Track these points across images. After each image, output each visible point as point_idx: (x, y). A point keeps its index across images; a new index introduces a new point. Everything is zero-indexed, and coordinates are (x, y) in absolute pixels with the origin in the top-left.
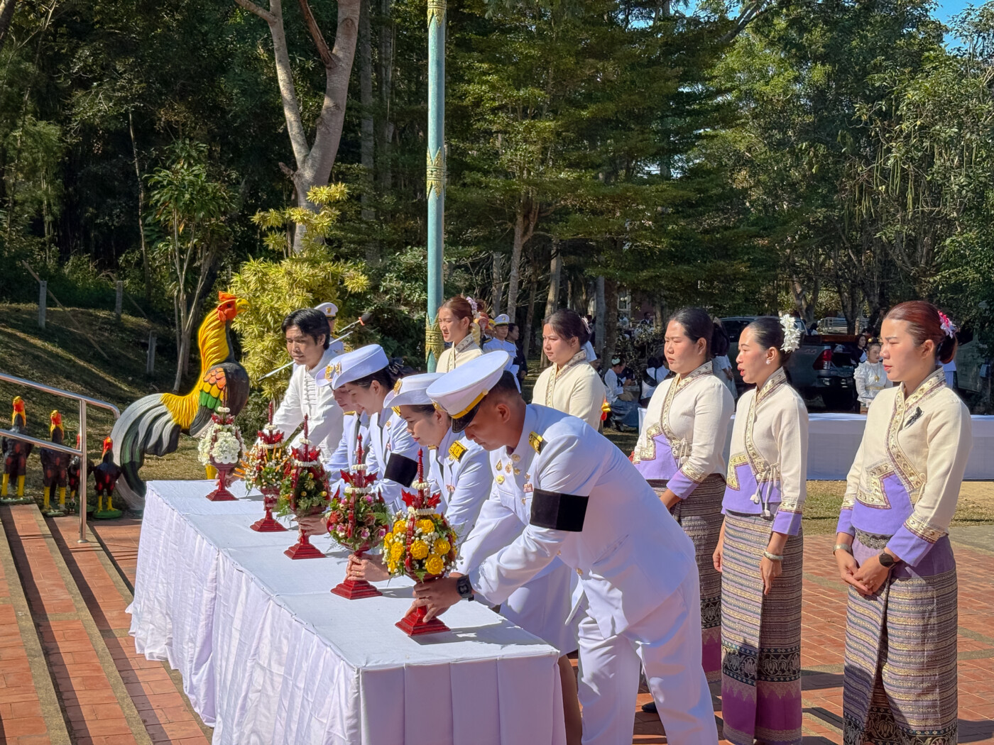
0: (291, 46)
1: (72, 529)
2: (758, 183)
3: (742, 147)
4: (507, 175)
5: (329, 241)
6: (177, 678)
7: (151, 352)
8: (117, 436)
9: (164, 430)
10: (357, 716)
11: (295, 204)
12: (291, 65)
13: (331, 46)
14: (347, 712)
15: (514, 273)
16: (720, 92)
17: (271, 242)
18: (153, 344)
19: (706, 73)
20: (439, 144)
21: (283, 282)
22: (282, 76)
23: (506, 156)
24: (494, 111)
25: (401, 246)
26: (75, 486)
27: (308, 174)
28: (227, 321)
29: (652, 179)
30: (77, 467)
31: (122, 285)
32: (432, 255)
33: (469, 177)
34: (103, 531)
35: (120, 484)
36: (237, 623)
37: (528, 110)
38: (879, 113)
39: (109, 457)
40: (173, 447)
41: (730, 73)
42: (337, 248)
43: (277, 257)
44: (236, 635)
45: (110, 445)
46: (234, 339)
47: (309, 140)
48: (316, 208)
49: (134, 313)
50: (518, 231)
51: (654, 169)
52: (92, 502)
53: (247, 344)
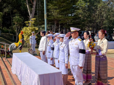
0: (29, 3)
1: (4, 59)
2: (82, 16)
3: (80, 12)
4: (54, 16)
5: (34, 24)
6: (17, 76)
7: (13, 38)
8: (9, 48)
9: (15, 47)
10: (38, 80)
11: (29, 20)
12: (29, 5)
13: (33, 2)
14: (37, 80)
15: (55, 27)
16: (77, 6)
18: (13, 37)
19: (76, 4)
20: (46, 13)
21: (28, 29)
23: (53, 14)
24: (52, 9)
25: (42, 25)
26: (5, 54)
27: (31, 17)
28: (22, 34)
29: (70, 16)
30: (5, 52)
31: (10, 30)
32: (45, 26)
33: (49, 17)
34: (8, 59)
35: (10, 54)
36: (24, 70)
37: (56, 9)
38: (95, 8)
39: (8, 50)
40: (16, 49)
41: (78, 4)
42: (35, 25)
43: (28, 26)
44: (24, 71)
45: (9, 49)
46: (23, 36)
47: (31, 13)
48: (32, 21)
49: (11, 33)
50: (55, 22)
51: (70, 15)
52: (7, 56)
53: (24, 37)
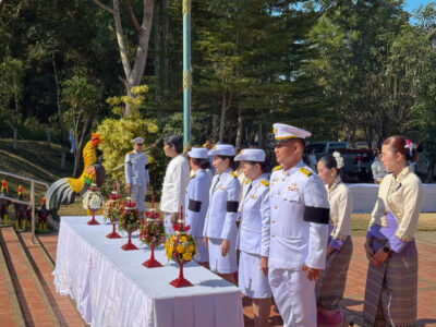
0: (123, 25)
1: (28, 238)
2: (329, 83)
3: (321, 68)
4: (219, 81)
5: (141, 110)
6: (74, 303)
7: (63, 159)
8: (48, 197)
9: (68, 194)
10: (152, 319)
11: (125, 94)
12: (123, 34)
13: (141, 23)
14: (148, 318)
15: (222, 123)
16: (311, 43)
17: (115, 111)
18: (64, 156)
19: (305, 35)
20: (188, 67)
21: (121, 128)
22: (119, 38)
23: (218, 72)
24: (213, 52)
25: (172, 112)
26: (29, 219)
27: (131, 81)
28: (96, 146)
29: (282, 82)
30: (30, 210)
31: (50, 130)
32: (185, 116)
33: (202, 81)
34: (42, 239)
35: (50, 219)
36: (100, 278)
37: (227, 52)
38: (381, 52)
39: (44, 206)
40: (72, 201)
41: (316, 35)
42: (144, 113)
43: (117, 117)
44: (100, 284)
45: (45, 201)
46: (99, 153)
47: (132, 66)
48: (134, 96)
49: (56, 143)
50: (224, 105)
51: (283, 77)
52: (37, 225)
53: (105, 156)
